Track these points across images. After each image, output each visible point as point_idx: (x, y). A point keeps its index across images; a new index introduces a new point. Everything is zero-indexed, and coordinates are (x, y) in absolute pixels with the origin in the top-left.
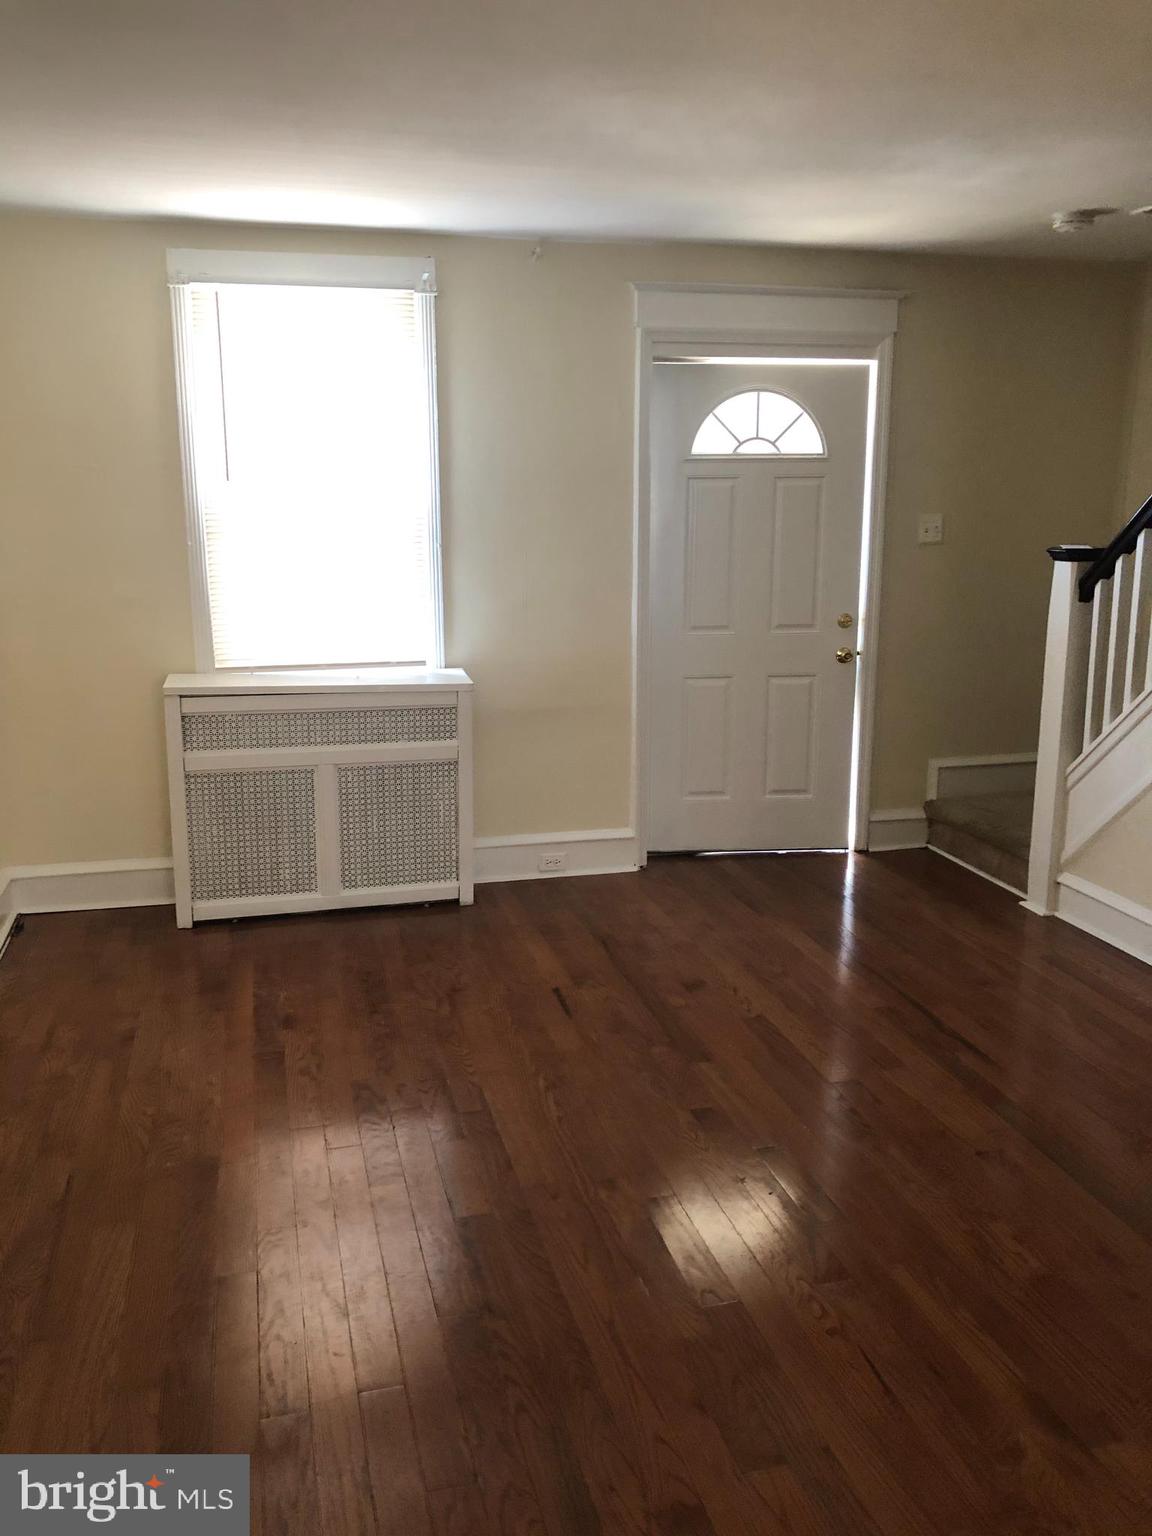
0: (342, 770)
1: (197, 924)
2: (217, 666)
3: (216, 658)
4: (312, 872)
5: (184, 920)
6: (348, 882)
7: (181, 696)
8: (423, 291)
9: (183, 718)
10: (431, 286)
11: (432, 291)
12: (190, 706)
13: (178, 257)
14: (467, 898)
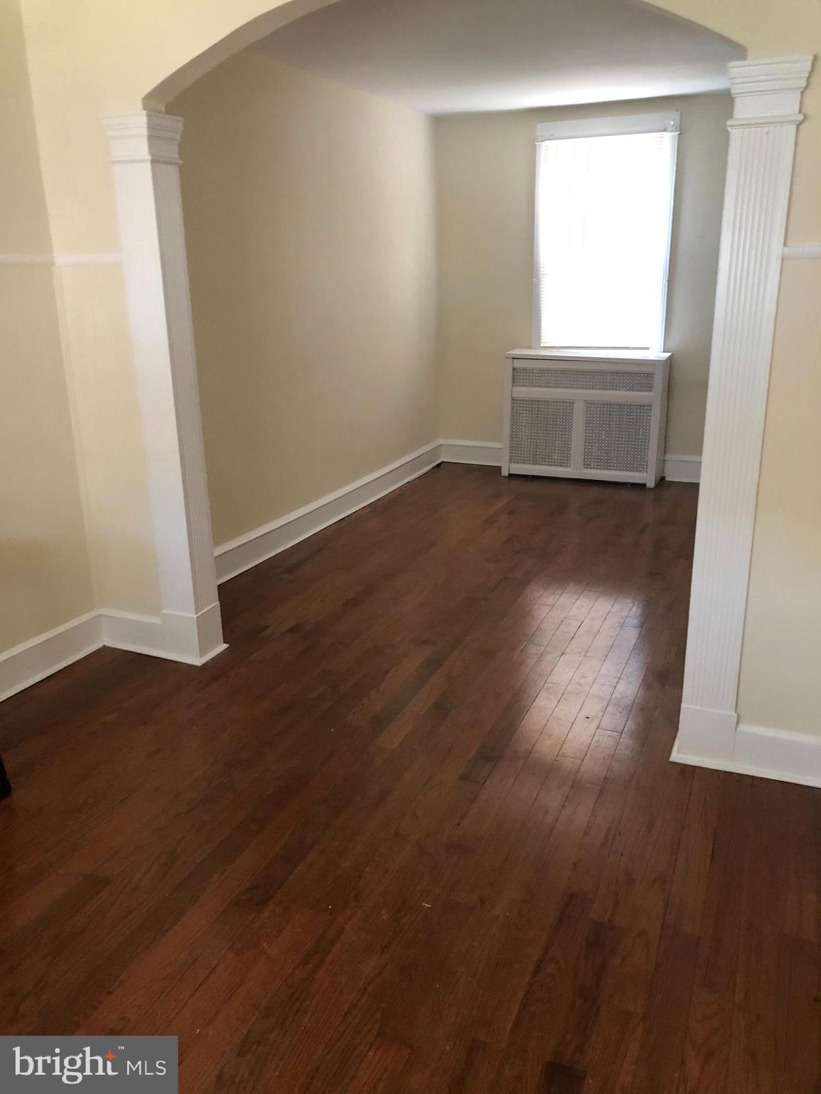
0: (588, 404)
1: (511, 476)
2: (542, 345)
3: (542, 341)
4: (568, 457)
5: (505, 473)
6: (587, 466)
7: (514, 358)
8: (672, 131)
9: (514, 369)
10: (676, 128)
11: (677, 131)
12: (518, 364)
13: (542, 128)
14: (651, 484)
